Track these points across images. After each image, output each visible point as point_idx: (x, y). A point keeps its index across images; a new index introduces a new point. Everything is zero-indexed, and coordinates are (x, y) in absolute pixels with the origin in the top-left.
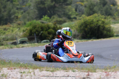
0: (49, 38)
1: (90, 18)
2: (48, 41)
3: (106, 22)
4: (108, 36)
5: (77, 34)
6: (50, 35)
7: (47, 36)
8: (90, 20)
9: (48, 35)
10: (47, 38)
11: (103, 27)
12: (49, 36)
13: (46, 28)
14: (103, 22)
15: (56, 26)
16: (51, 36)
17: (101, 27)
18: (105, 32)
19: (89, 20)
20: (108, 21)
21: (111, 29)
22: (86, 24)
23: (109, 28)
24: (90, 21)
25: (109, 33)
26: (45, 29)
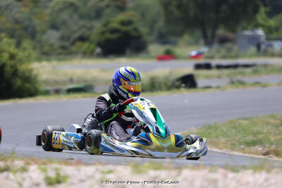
3: (18, 57)
4: (25, 94)
11: (14, 69)
14: (12, 57)
17: (8, 69)
18: (18, 82)
20: (26, 54)
21: (33, 76)
23: (27, 74)
25: (27, 85)
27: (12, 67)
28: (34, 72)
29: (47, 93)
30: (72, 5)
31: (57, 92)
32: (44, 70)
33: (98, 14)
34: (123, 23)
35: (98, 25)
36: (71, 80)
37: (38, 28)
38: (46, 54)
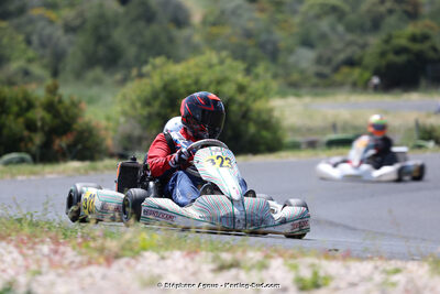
0: (30, 145)
1: (189, 69)
2: (27, 156)
3: (250, 90)
4: (262, 147)
5: (137, 132)
6: (33, 135)
7: (21, 139)
8: (189, 76)
9: (26, 133)
10: (22, 145)
11: (244, 109)
12: (31, 140)
13: (18, 103)
14: (241, 89)
15: (56, 99)
16: (38, 139)
17: (234, 108)
18: (252, 129)
19: (182, 77)
21: (274, 120)
22: (170, 92)
23: (264, 117)
24: (189, 81)
25: (265, 133)
26: (15, 109)
27: (241, 105)
28: (276, 114)
29: (295, 146)
30: (334, 9)
31: (312, 145)
32: (291, 111)
33: (376, 24)
34: (414, 38)
35: (375, 41)
36: (334, 127)
37: (282, 44)
38: (294, 86)
